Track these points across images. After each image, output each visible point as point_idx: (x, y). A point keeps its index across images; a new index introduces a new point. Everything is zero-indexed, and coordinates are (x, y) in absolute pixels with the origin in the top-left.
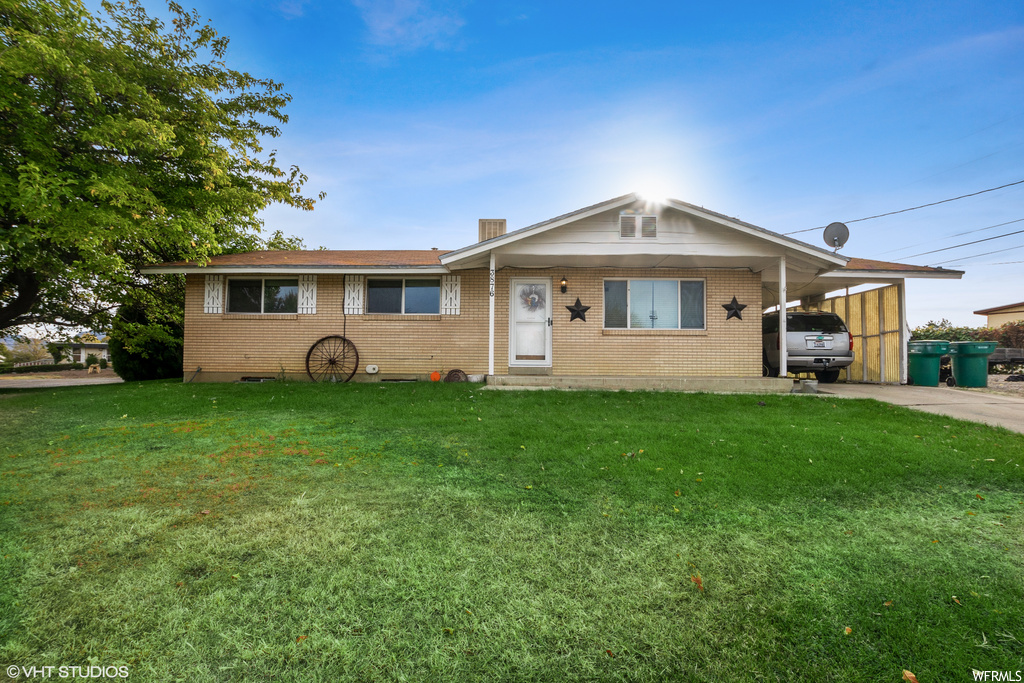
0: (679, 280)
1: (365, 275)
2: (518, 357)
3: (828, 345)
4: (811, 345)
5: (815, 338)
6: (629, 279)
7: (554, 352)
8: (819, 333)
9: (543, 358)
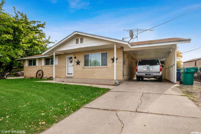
0: (101, 53)
1: (45, 57)
2: (68, 74)
3: (151, 70)
4: (145, 70)
5: (146, 67)
6: (89, 54)
7: (74, 73)
8: (149, 66)
9: (72, 74)
